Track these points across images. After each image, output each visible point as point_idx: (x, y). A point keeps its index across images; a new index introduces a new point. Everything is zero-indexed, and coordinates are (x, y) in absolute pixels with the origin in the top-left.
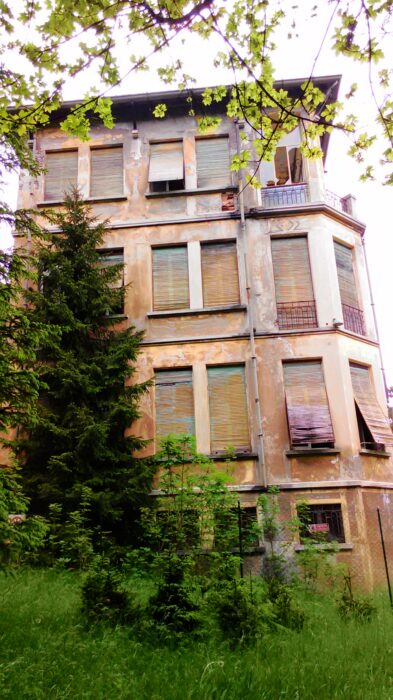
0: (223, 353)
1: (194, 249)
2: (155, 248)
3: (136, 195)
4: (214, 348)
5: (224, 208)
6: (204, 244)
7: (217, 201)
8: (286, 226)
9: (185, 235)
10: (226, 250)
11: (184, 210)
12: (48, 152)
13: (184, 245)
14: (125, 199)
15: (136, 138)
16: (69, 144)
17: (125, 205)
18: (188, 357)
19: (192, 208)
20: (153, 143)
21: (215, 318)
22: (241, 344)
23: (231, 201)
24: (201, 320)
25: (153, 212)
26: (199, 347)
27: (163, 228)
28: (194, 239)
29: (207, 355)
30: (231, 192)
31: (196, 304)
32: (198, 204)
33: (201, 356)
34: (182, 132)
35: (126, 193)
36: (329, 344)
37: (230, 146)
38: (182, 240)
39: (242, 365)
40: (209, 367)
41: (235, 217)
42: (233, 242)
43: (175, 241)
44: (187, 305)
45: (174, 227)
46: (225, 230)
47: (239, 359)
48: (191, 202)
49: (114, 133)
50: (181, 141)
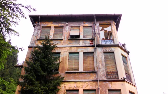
0: (89, 86)
1: (81, 54)
2: (70, 53)
3: (66, 39)
4: (86, 84)
5: (90, 44)
6: (84, 53)
7: (88, 42)
8: (108, 50)
9: (79, 50)
10: (91, 55)
11: (79, 43)
12: (43, 27)
13: (78, 53)
14: (62, 40)
15: (67, 25)
16: (49, 25)
17: (62, 41)
18: (78, 87)
19: (81, 43)
20: (72, 27)
21: (87, 75)
23: (92, 42)
24: (82, 75)
25: (70, 43)
26: (81, 83)
27: (73, 48)
28: (81, 51)
29: (84, 86)
30: (92, 40)
31: (81, 70)
32: (83, 42)
33: (81, 86)
34: (80, 25)
35: (63, 38)
36: (123, 85)
37: (92, 29)
39: (95, 90)
40: (84, 90)
41: (93, 46)
42: (92, 53)
43: (76, 51)
44: (78, 70)
45: (76, 48)
46: (90, 49)
47: (94, 88)
49: (61, 24)
50: (79, 27)
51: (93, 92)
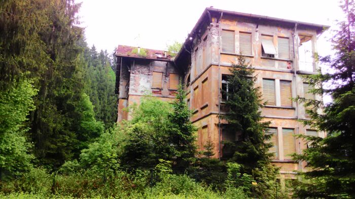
0: (288, 124)
1: (277, 82)
2: (264, 79)
3: (257, 56)
4: (284, 121)
5: (288, 68)
6: (281, 81)
7: (285, 64)
9: (274, 76)
10: (288, 84)
11: (274, 66)
12: (223, 30)
13: (274, 80)
14: (253, 57)
15: (256, 31)
16: (231, 28)
17: (253, 59)
18: (276, 124)
19: (277, 66)
20: (262, 35)
21: (285, 110)
22: (294, 121)
23: (290, 65)
24: (280, 111)
25: (264, 65)
26: (280, 121)
27: (267, 72)
28: (278, 78)
29: (283, 124)
30: (291, 62)
31: (279, 105)
32: (279, 64)
33: (280, 124)
34: (273, 33)
35: (253, 55)
37: (289, 42)
38: (273, 78)
39: (293, 129)
40: (283, 128)
41: (292, 72)
42: (290, 81)
43: (271, 78)
44: (275, 105)
45: (271, 72)
46: (288, 77)
47: (292, 127)
48: (277, 63)
49: (249, 27)
50: (272, 36)
51: (291, 131)
